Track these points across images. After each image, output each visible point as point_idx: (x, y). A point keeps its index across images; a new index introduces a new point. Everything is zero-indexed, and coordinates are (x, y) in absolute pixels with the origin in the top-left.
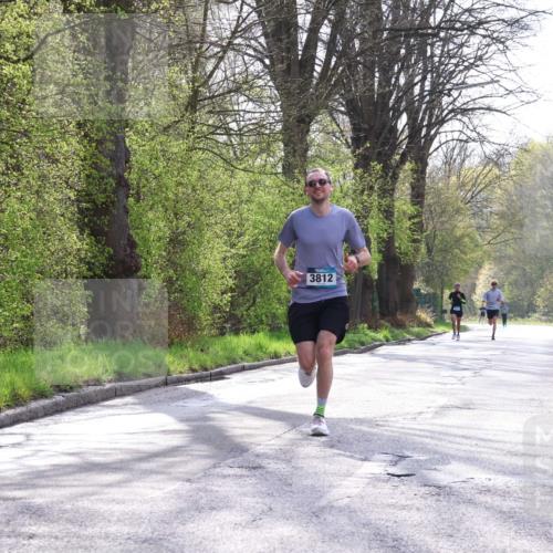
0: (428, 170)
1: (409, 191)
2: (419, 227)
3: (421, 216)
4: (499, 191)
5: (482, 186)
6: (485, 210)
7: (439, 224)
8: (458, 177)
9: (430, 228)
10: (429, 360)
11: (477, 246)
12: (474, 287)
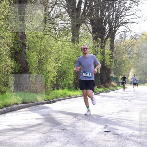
0: (115, 40)
1: (109, 47)
2: (112, 57)
3: (113, 54)
4: (136, 47)
5: (131, 45)
6: (132, 52)
7: (118, 57)
8: (124, 43)
9: (115, 57)
10: (116, 97)
11: (129, 63)
12: (129, 75)
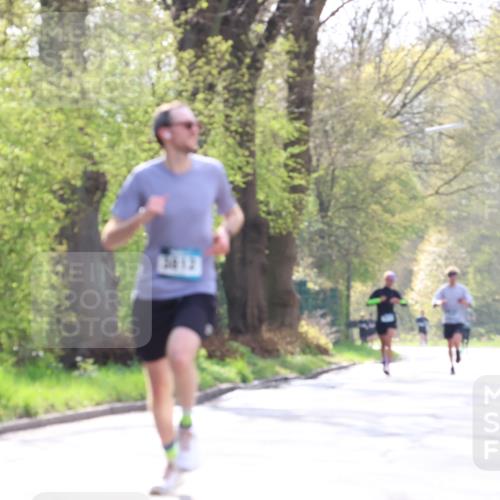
0: (320, 52)
1: (284, 93)
2: (304, 162)
3: (306, 142)
4: (456, 93)
5: (423, 83)
6: (428, 130)
7: (340, 158)
8: (378, 68)
9: (325, 163)
11: (414, 198)
12: (409, 275)
